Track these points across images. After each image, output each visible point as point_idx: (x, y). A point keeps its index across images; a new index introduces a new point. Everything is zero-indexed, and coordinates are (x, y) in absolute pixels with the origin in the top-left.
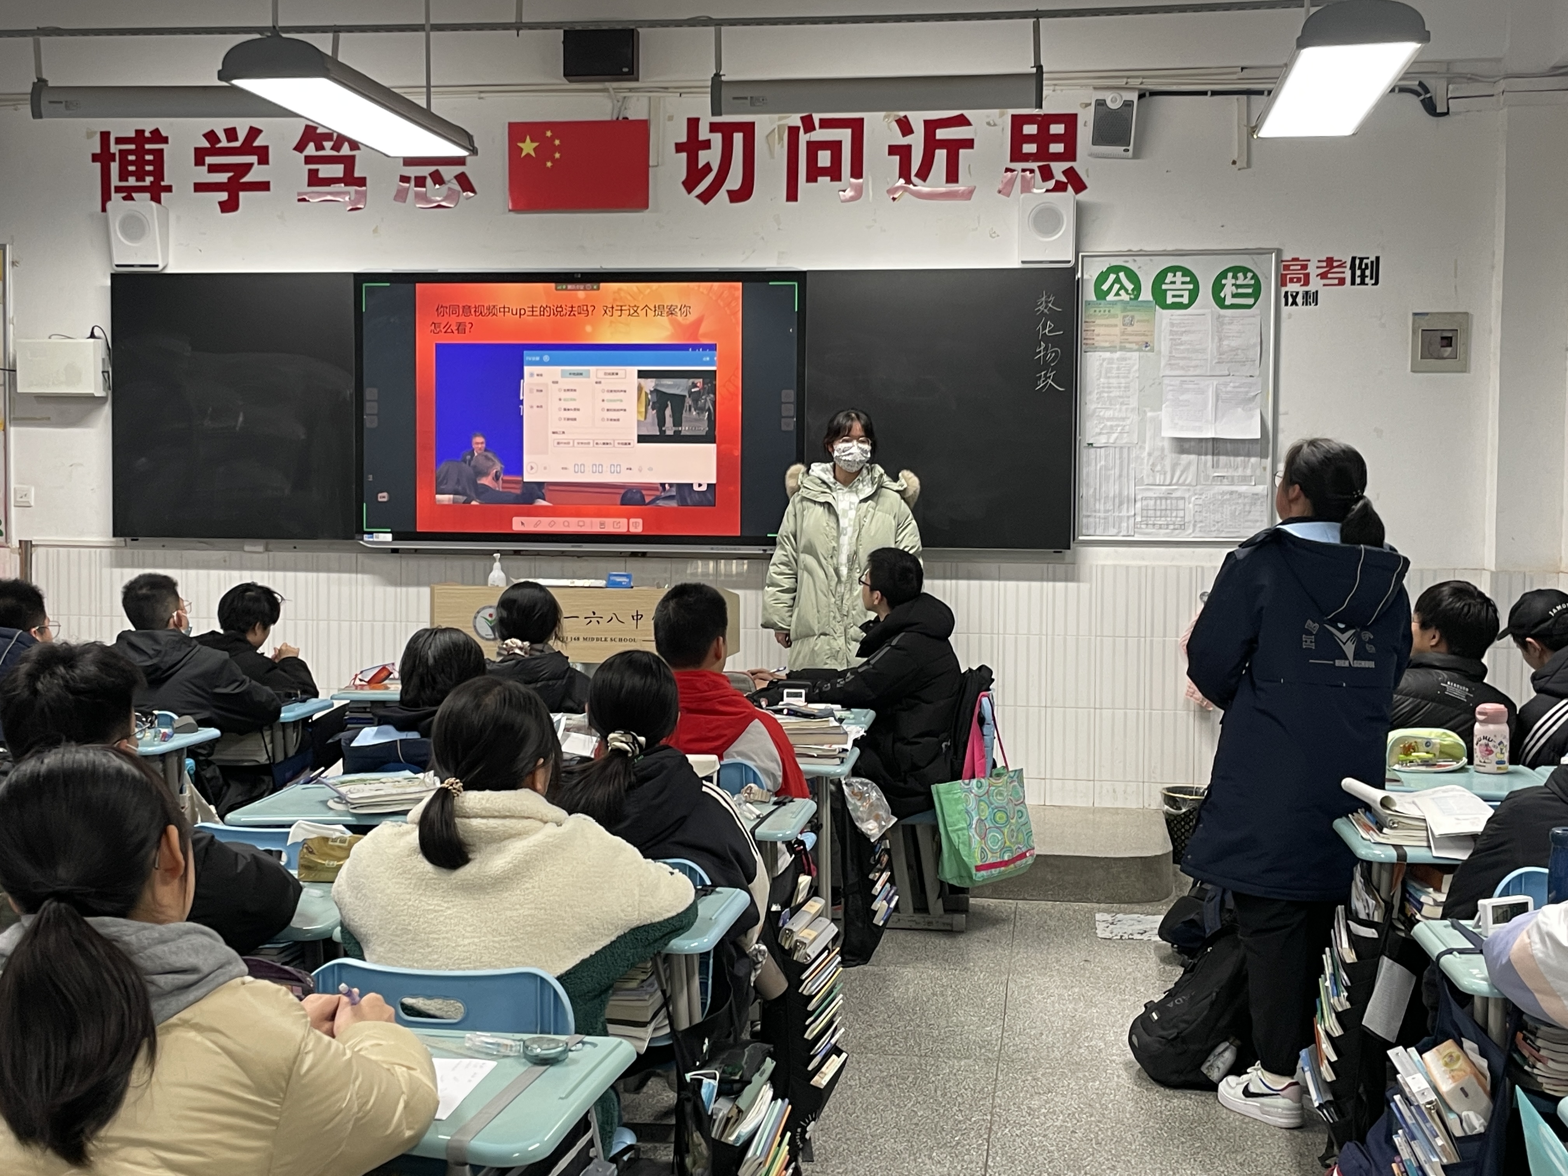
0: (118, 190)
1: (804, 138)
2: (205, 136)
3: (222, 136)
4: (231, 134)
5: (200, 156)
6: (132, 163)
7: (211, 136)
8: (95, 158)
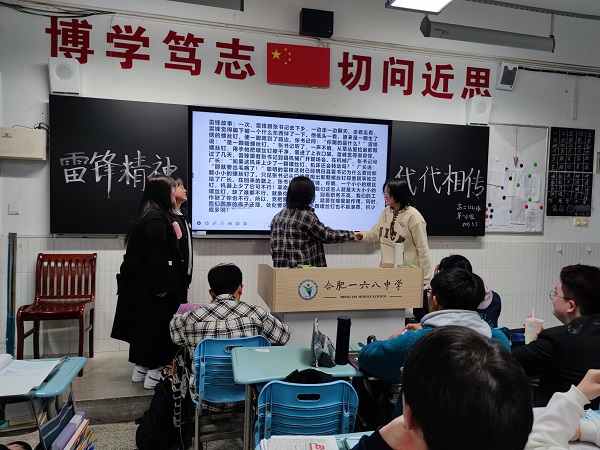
0: (61, 49)
1: (390, 67)
2: (114, 27)
3: (123, 29)
4: (128, 29)
5: (110, 38)
6: (70, 36)
7: (117, 28)
8: (48, 31)
